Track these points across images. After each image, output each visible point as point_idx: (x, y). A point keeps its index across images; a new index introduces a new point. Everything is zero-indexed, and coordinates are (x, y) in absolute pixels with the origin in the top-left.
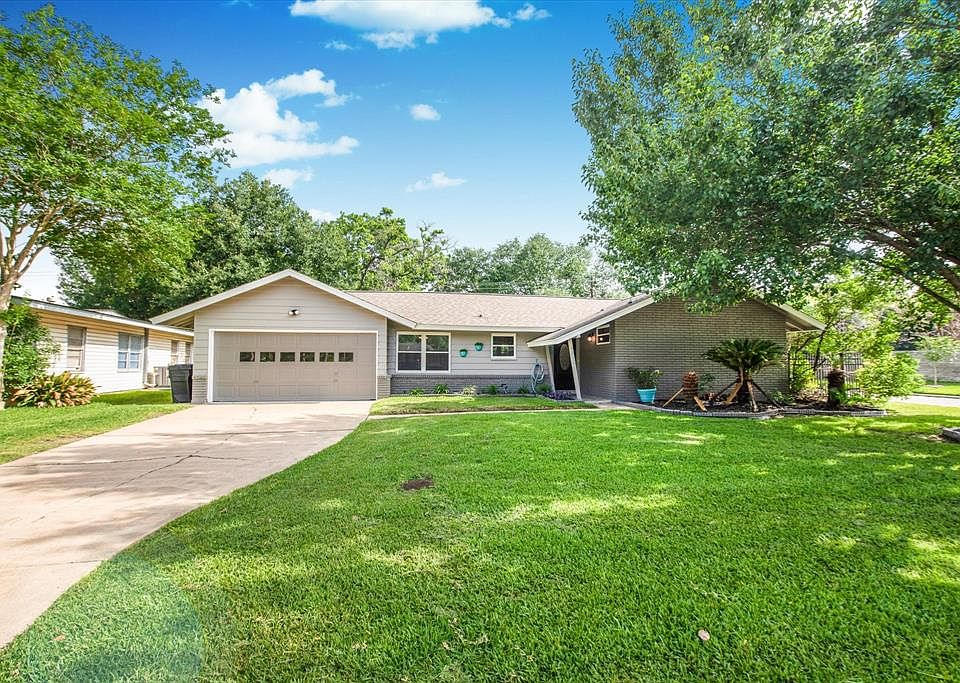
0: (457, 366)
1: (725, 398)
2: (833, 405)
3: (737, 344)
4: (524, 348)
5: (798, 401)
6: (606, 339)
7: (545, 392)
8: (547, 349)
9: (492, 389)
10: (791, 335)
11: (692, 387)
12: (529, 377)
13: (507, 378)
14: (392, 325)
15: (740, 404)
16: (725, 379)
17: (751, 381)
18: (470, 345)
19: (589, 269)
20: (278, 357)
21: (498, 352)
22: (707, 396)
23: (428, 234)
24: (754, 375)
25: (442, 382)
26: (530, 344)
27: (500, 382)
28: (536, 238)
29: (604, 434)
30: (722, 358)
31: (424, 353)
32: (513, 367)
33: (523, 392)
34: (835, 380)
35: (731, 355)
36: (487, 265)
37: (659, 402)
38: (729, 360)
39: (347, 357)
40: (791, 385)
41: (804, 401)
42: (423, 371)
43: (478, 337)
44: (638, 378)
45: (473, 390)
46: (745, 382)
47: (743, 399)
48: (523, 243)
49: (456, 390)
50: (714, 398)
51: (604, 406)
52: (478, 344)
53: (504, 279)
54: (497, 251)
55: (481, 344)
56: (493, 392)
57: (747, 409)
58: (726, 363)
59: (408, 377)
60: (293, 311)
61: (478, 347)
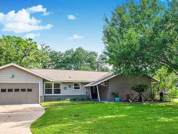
0: (63, 93)
1: (136, 99)
2: (161, 101)
3: (139, 86)
4: (83, 87)
5: (154, 100)
6: (106, 84)
7: (89, 99)
8: (89, 87)
9: (74, 99)
10: (152, 83)
11: (128, 97)
12: (84, 95)
13: (78, 96)
14: (44, 80)
15: (140, 101)
16: (136, 94)
17: (142, 95)
18: (67, 86)
19: (97, 60)
20: (7, 90)
21: (75, 88)
22: (132, 99)
23: (44, 47)
24: (143, 94)
25: (59, 97)
26: (84, 86)
27: (76, 97)
28: (79, 49)
29: (110, 107)
30: (135, 89)
31: (53, 88)
32: (79, 92)
33: (83, 100)
34: (161, 94)
35: (137, 89)
36: (62, 58)
37: (120, 101)
38: (137, 90)
39: (30, 90)
40: (152, 96)
41: (155, 100)
42: (53, 94)
43: (69, 84)
44: (115, 95)
45: (69, 99)
46: (141, 95)
47: (140, 100)
48: (75, 50)
49: (64, 99)
50: (134, 100)
51: (106, 102)
52: (69, 86)
53: (68, 62)
54: (66, 52)
55: (70, 86)
56: (74, 100)
57: (141, 102)
58: (136, 91)
59: (48, 96)
60: (13, 76)
61: (70, 87)
